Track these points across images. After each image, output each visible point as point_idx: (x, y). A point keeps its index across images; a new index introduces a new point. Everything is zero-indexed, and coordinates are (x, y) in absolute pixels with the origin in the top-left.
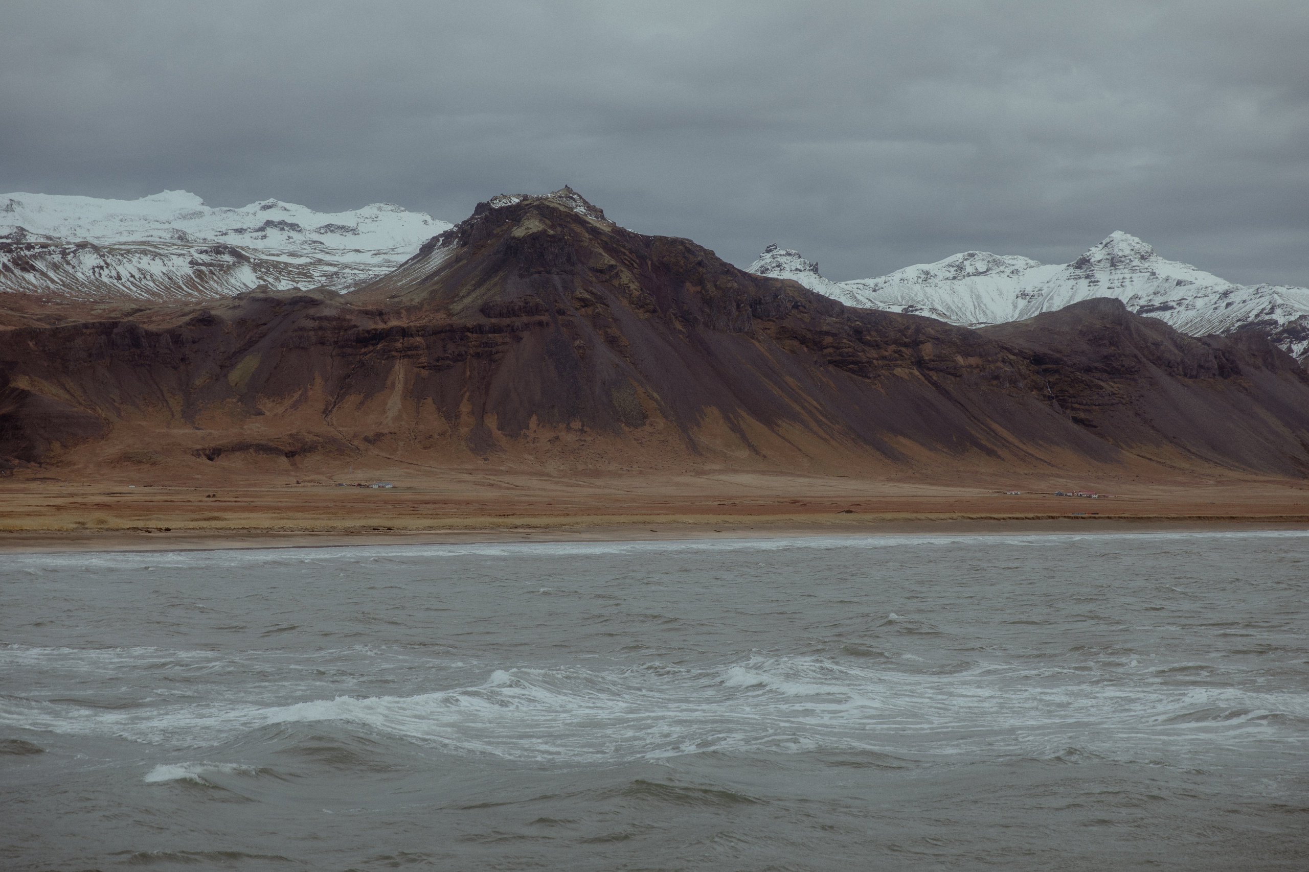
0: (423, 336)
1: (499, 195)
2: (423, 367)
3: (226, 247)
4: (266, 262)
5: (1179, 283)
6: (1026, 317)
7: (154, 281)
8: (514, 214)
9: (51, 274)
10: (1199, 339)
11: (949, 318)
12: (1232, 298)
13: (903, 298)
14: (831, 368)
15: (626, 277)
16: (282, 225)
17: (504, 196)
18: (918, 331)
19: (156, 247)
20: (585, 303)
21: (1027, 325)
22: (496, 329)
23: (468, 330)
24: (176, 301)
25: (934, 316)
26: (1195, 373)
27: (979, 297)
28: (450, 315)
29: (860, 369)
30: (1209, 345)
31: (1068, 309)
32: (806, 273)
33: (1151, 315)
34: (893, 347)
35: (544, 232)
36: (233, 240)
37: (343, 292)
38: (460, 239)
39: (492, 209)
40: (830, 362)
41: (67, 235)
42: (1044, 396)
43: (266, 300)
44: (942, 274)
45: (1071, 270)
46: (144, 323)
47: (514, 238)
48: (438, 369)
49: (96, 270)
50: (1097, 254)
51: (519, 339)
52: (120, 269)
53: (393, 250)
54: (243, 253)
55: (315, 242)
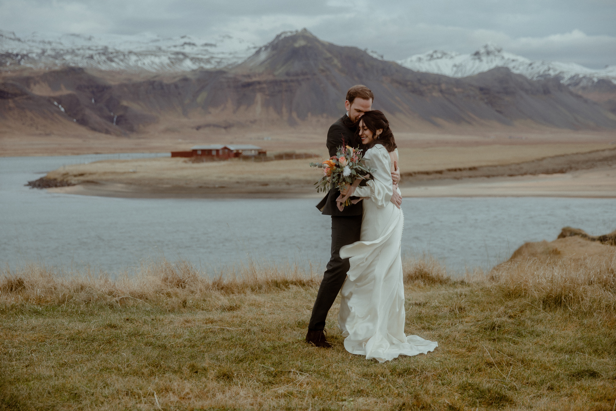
0: (266, 84)
2: (268, 96)
7: (156, 65)
8: (293, 38)
9: (121, 63)
12: (533, 66)
15: (336, 61)
20: (323, 71)
28: (274, 76)
38: (271, 48)
40: (410, 91)
42: (485, 102)
47: (295, 48)
48: (272, 96)
51: (301, 85)
52: (144, 61)
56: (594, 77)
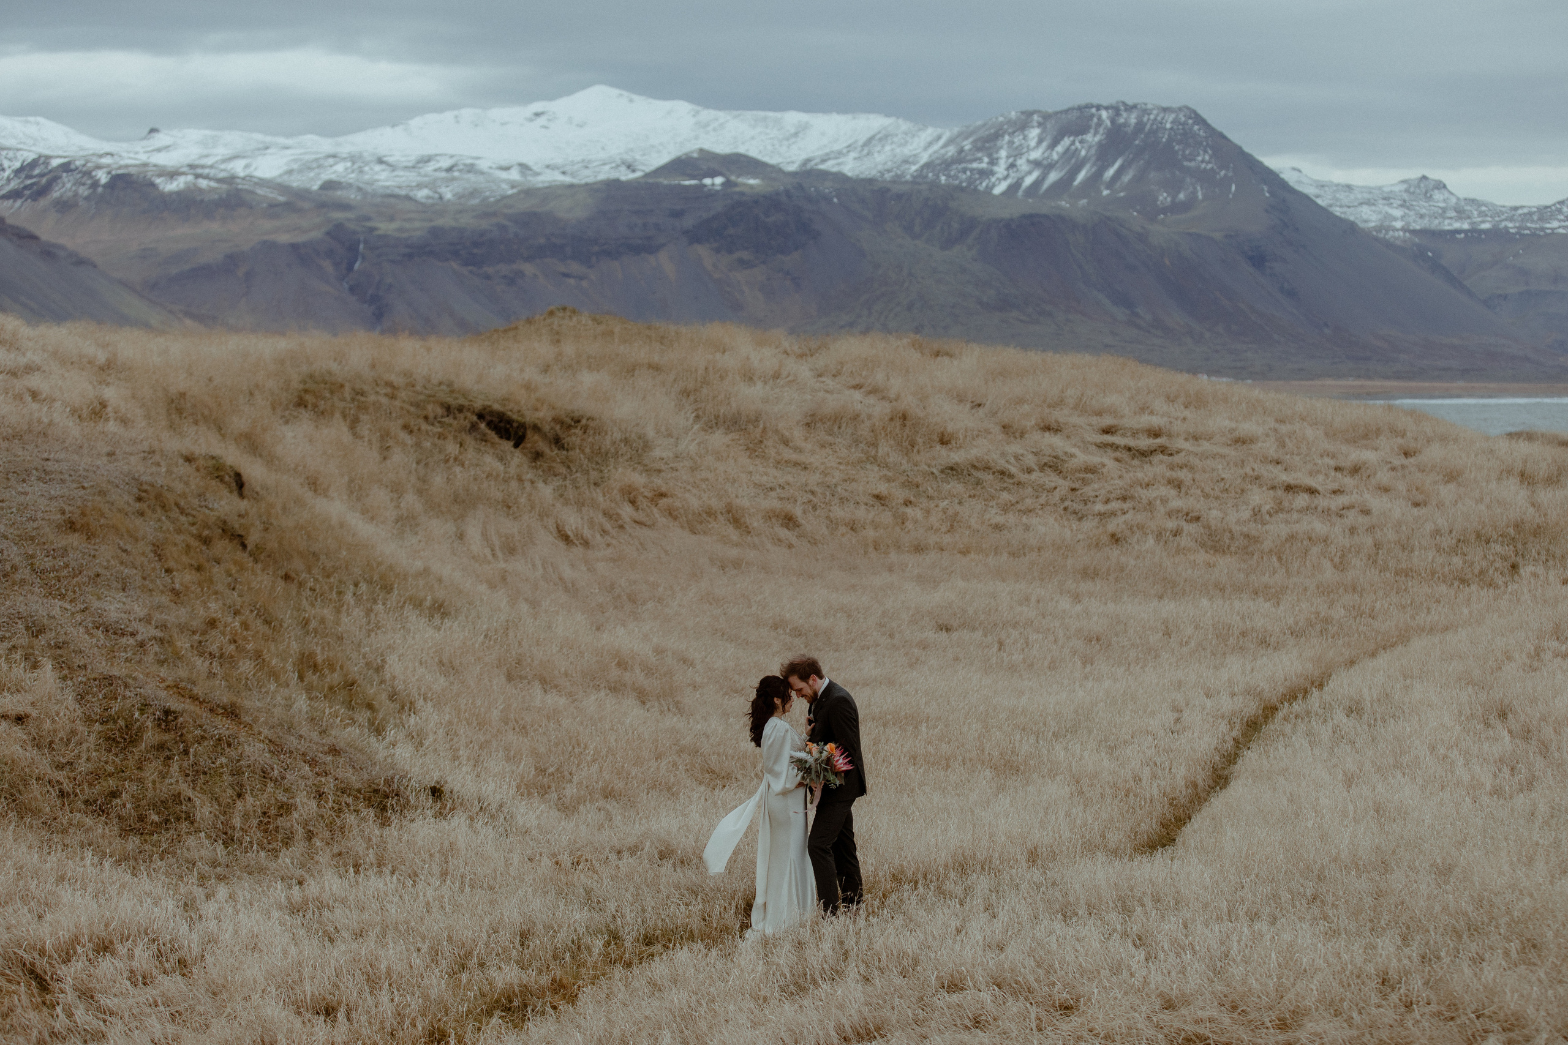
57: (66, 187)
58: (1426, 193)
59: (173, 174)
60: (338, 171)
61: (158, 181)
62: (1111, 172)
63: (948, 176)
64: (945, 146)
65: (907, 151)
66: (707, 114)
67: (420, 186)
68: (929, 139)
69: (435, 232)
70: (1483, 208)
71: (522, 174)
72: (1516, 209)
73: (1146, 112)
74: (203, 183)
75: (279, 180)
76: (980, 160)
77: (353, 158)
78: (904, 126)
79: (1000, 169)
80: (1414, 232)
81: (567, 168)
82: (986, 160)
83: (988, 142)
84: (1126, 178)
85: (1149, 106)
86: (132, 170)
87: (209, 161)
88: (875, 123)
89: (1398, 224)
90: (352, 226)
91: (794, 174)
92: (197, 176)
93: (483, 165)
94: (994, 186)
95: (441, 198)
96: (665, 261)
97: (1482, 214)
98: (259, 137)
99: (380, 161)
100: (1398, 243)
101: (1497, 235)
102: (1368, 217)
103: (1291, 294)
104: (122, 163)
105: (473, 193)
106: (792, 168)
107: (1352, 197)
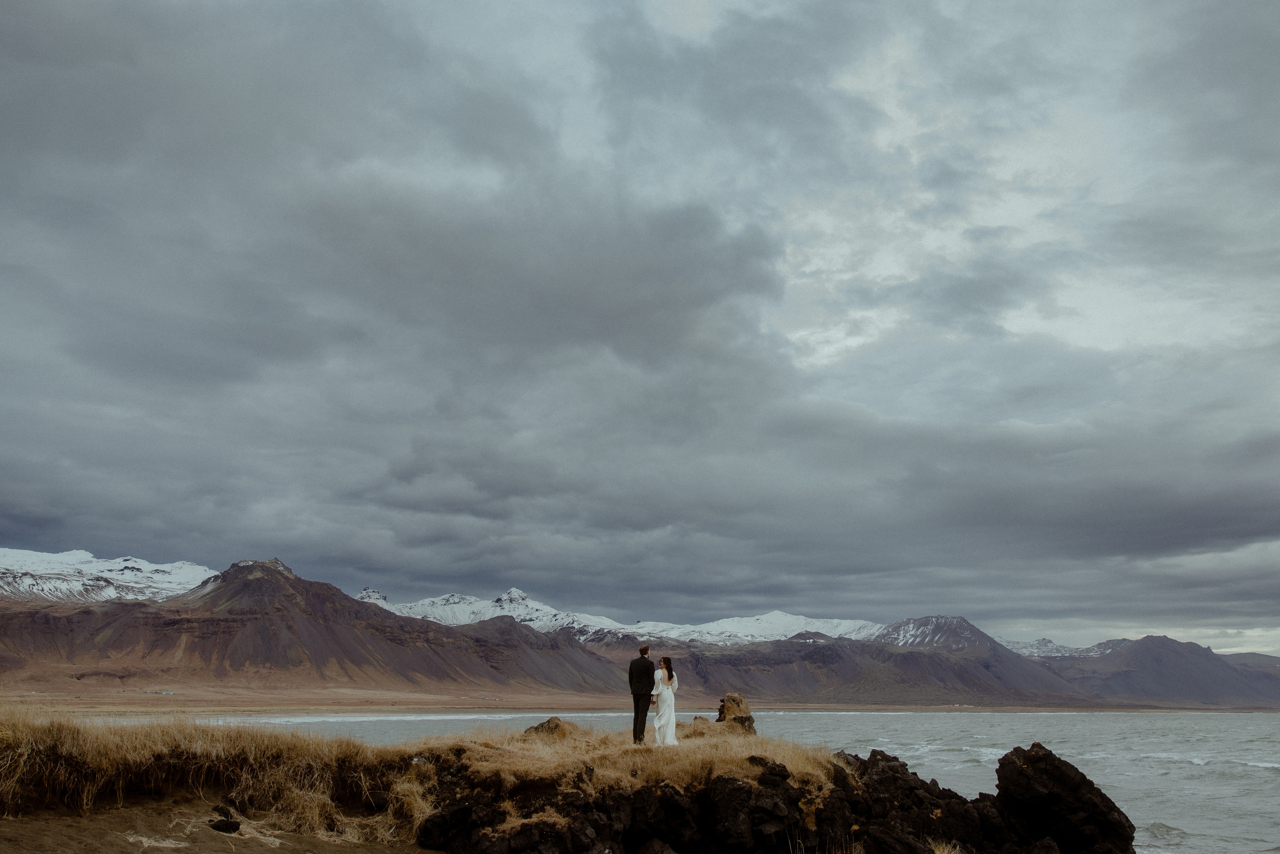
0: (198, 623)
1: (243, 560)
2: (196, 637)
3: (102, 578)
4: (122, 586)
5: (537, 610)
6: (474, 622)
7: (61, 593)
8: (250, 569)
9: (6, 587)
10: (544, 634)
11: (441, 621)
12: (558, 617)
13: (422, 612)
14: (388, 642)
15: (299, 599)
16: (133, 569)
17: (246, 561)
18: (427, 627)
19: (65, 576)
20: (279, 610)
21: (474, 626)
22: (234, 621)
23: (221, 620)
24: (72, 603)
25: (435, 621)
26: (541, 648)
27: (455, 613)
28: (212, 613)
29: (401, 643)
30: (547, 636)
31: (491, 619)
32: (381, 600)
33: (526, 623)
34: (417, 633)
35: (263, 577)
36: (106, 575)
37: (160, 601)
38: (222, 579)
39: (239, 566)
40: (388, 639)
41: (17, 569)
42: (479, 656)
43: (120, 604)
44: (440, 603)
45: (494, 603)
46: (53, 612)
47: (248, 579)
48: (203, 638)
49: (31, 586)
50: (505, 597)
51: (245, 625)
52: (44, 586)
53: (188, 582)
54: (111, 581)
55: (149, 577)
56: (620, 633)
57: (609, 638)
58: (1045, 644)
59: (642, 636)
60: (695, 636)
61: (638, 637)
62: (937, 638)
63: (885, 640)
64: (883, 630)
65: (872, 631)
66: (809, 620)
67: (720, 641)
68: (878, 628)
69: (723, 656)
70: (1066, 649)
71: (752, 638)
72: (1078, 649)
73: (948, 618)
74: (652, 639)
75: (677, 638)
76: (895, 634)
77: (699, 632)
78: (870, 623)
79: (901, 637)
80: (1042, 657)
81: (766, 637)
82: (896, 634)
83: (897, 629)
84: (942, 640)
85: (948, 617)
86: (630, 634)
87: (655, 632)
88: (862, 622)
89: (1036, 655)
90: (697, 653)
91: (835, 639)
92: (650, 636)
93: (740, 635)
94: (899, 643)
95: (726, 645)
96: (795, 666)
97: (1065, 651)
98: (672, 624)
99: (708, 633)
100: (1036, 661)
101: (1071, 658)
102: (1025, 652)
103: (999, 678)
104: (627, 631)
105: (736, 644)
106: (836, 637)
107: (1019, 646)
